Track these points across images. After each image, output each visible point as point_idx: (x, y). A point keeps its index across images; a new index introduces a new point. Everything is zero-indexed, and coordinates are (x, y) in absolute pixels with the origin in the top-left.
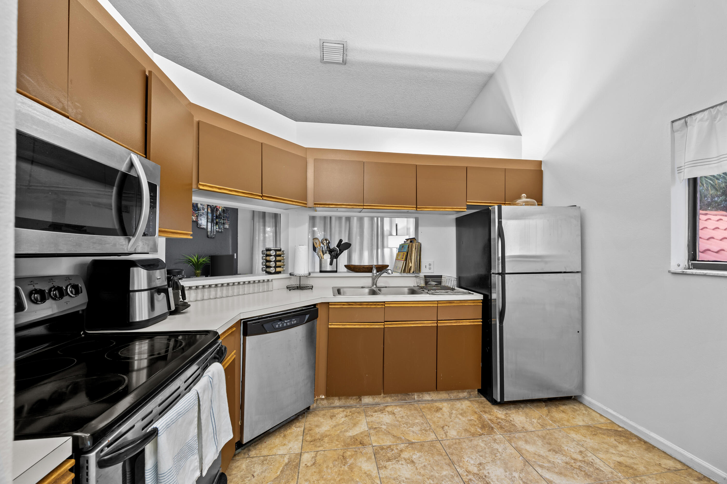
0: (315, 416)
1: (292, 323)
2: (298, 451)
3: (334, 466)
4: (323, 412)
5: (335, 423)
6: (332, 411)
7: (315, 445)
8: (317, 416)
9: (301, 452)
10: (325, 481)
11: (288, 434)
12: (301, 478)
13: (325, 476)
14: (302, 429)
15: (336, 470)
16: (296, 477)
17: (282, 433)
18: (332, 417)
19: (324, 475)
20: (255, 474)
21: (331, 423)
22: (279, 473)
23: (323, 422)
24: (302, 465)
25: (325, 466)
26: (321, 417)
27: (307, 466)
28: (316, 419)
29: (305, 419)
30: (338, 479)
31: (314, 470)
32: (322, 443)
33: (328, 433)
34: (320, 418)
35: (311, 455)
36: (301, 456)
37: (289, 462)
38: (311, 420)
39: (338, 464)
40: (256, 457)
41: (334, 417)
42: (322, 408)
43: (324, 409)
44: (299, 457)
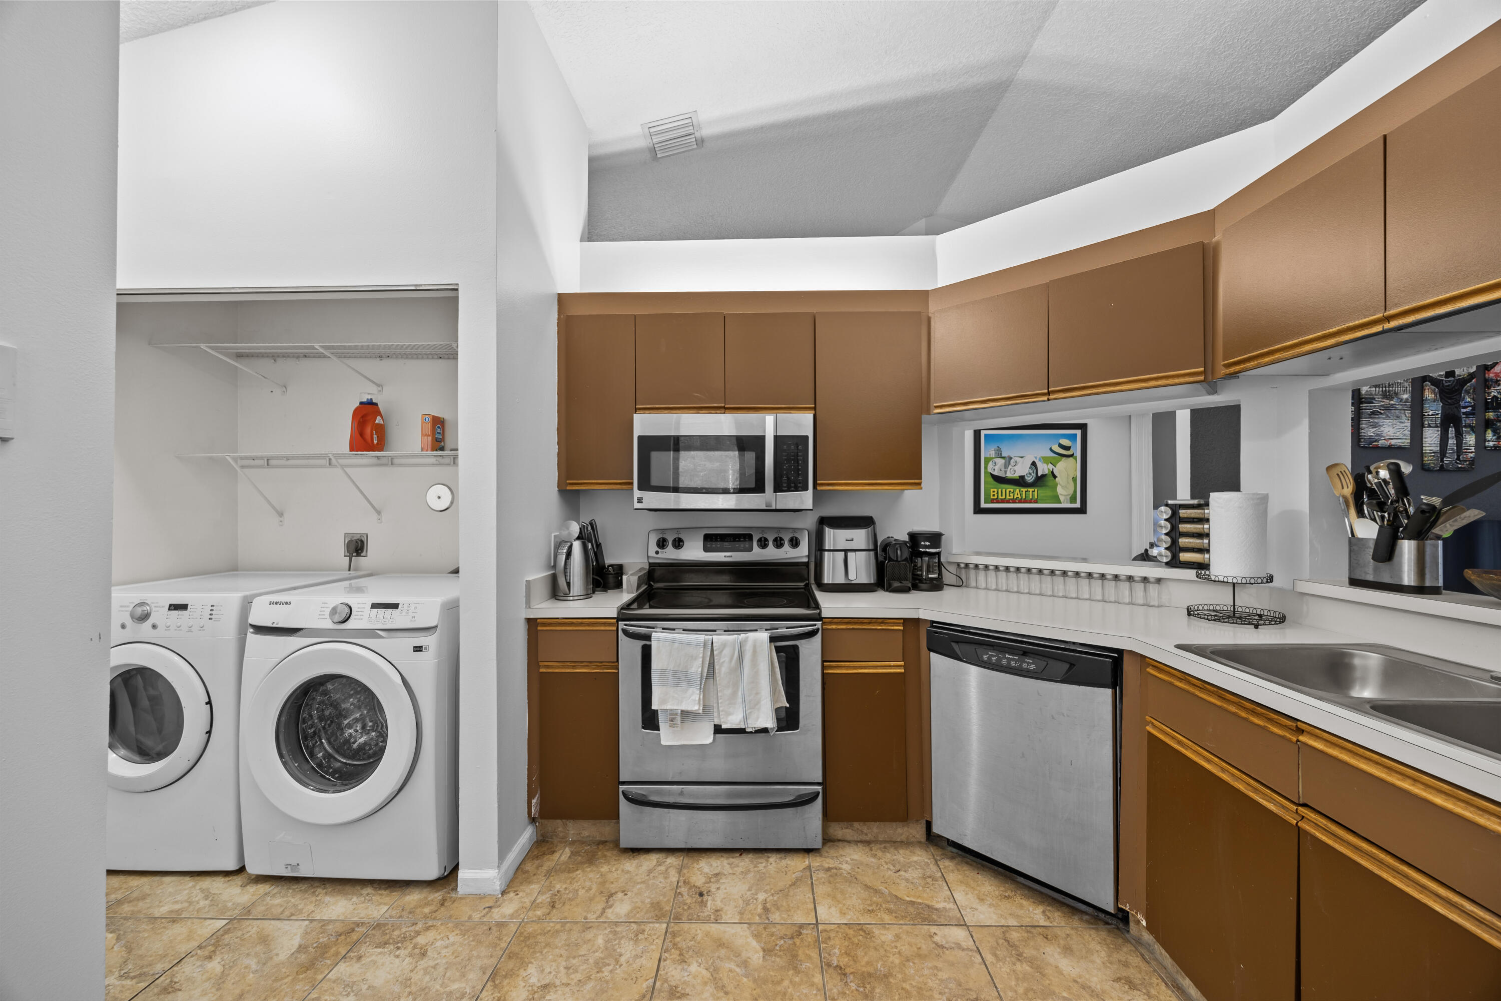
0: (1107, 945)
1: (1025, 666)
2: (969, 920)
3: (941, 980)
4: (1135, 960)
5: (1098, 987)
6: (1155, 980)
7: (996, 948)
8: (1109, 948)
9: (968, 927)
10: (900, 964)
11: (1017, 902)
12: (900, 928)
13: (911, 964)
14: (1042, 923)
15: (930, 983)
16: (901, 922)
17: (1016, 892)
18: (1123, 981)
19: (914, 963)
20: (902, 873)
21: (1095, 979)
22: (908, 899)
23: (1093, 962)
24: (933, 929)
25: (940, 965)
26: (1109, 956)
27: (931, 937)
28: (1094, 946)
29: (1086, 925)
30: (907, 986)
31: (924, 947)
32: (1008, 959)
33: (1049, 971)
34: (1103, 954)
35: (965, 942)
36: (956, 925)
37: (936, 909)
38: (1087, 937)
39: (950, 989)
40: (940, 869)
41: (1127, 987)
42: (1156, 959)
43: (1153, 963)
44: (954, 922)
